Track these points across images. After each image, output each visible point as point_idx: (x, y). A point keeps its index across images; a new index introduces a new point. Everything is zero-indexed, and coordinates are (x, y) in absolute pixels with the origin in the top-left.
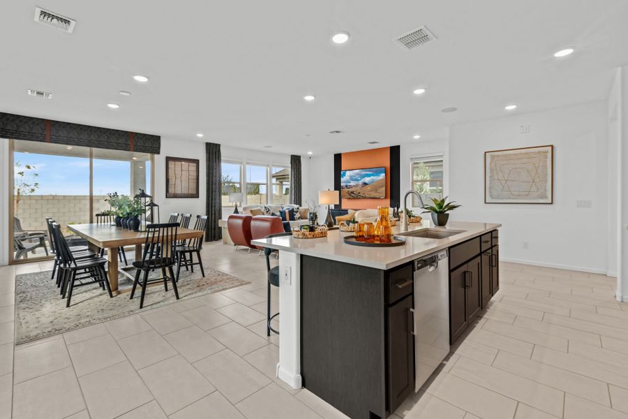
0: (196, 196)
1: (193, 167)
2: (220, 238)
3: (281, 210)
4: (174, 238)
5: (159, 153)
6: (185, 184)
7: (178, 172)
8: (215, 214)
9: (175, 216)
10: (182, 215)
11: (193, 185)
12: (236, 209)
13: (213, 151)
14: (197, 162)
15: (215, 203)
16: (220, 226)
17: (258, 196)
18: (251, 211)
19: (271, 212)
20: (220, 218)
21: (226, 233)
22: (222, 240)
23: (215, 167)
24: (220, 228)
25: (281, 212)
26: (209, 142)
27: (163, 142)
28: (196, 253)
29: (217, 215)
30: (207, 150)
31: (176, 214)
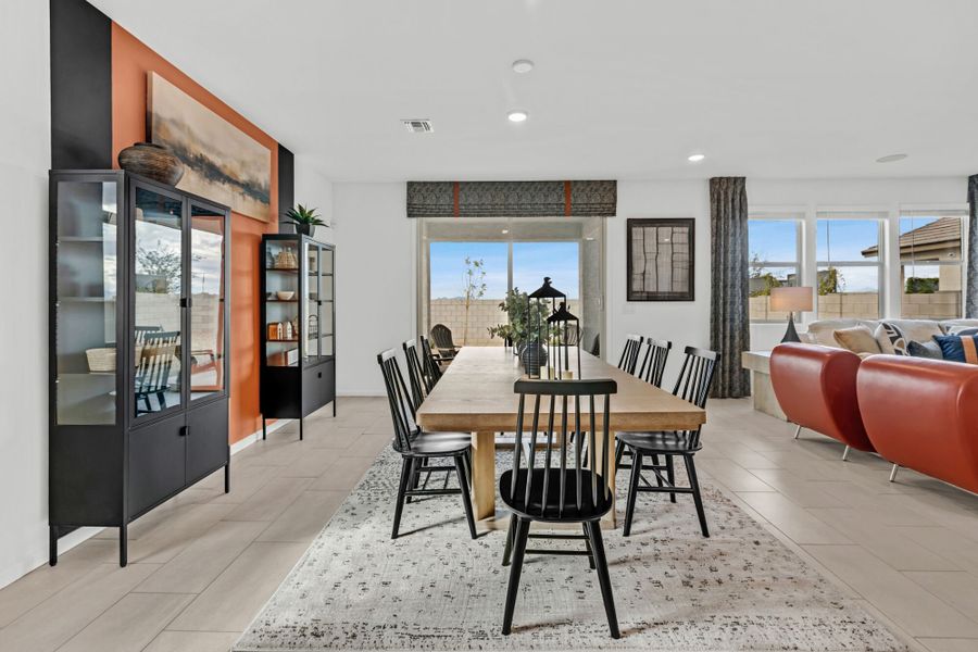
0: (689, 296)
1: (681, 234)
2: (744, 392)
3: (940, 334)
4: (600, 421)
5: (614, 214)
6: (665, 273)
7: (651, 247)
8: (732, 337)
9: (635, 343)
10: (649, 341)
11: (681, 273)
12: (791, 328)
13: (728, 196)
14: (690, 223)
15: (732, 313)
16: (744, 366)
17: (836, 297)
18: (838, 336)
19: (906, 339)
20: (745, 347)
21: (761, 385)
22: (751, 399)
23: (731, 231)
24: (745, 373)
25: (941, 342)
26: (718, 174)
27: (622, 193)
28: (681, 458)
29: (737, 339)
30: (712, 194)
31: (637, 339)
